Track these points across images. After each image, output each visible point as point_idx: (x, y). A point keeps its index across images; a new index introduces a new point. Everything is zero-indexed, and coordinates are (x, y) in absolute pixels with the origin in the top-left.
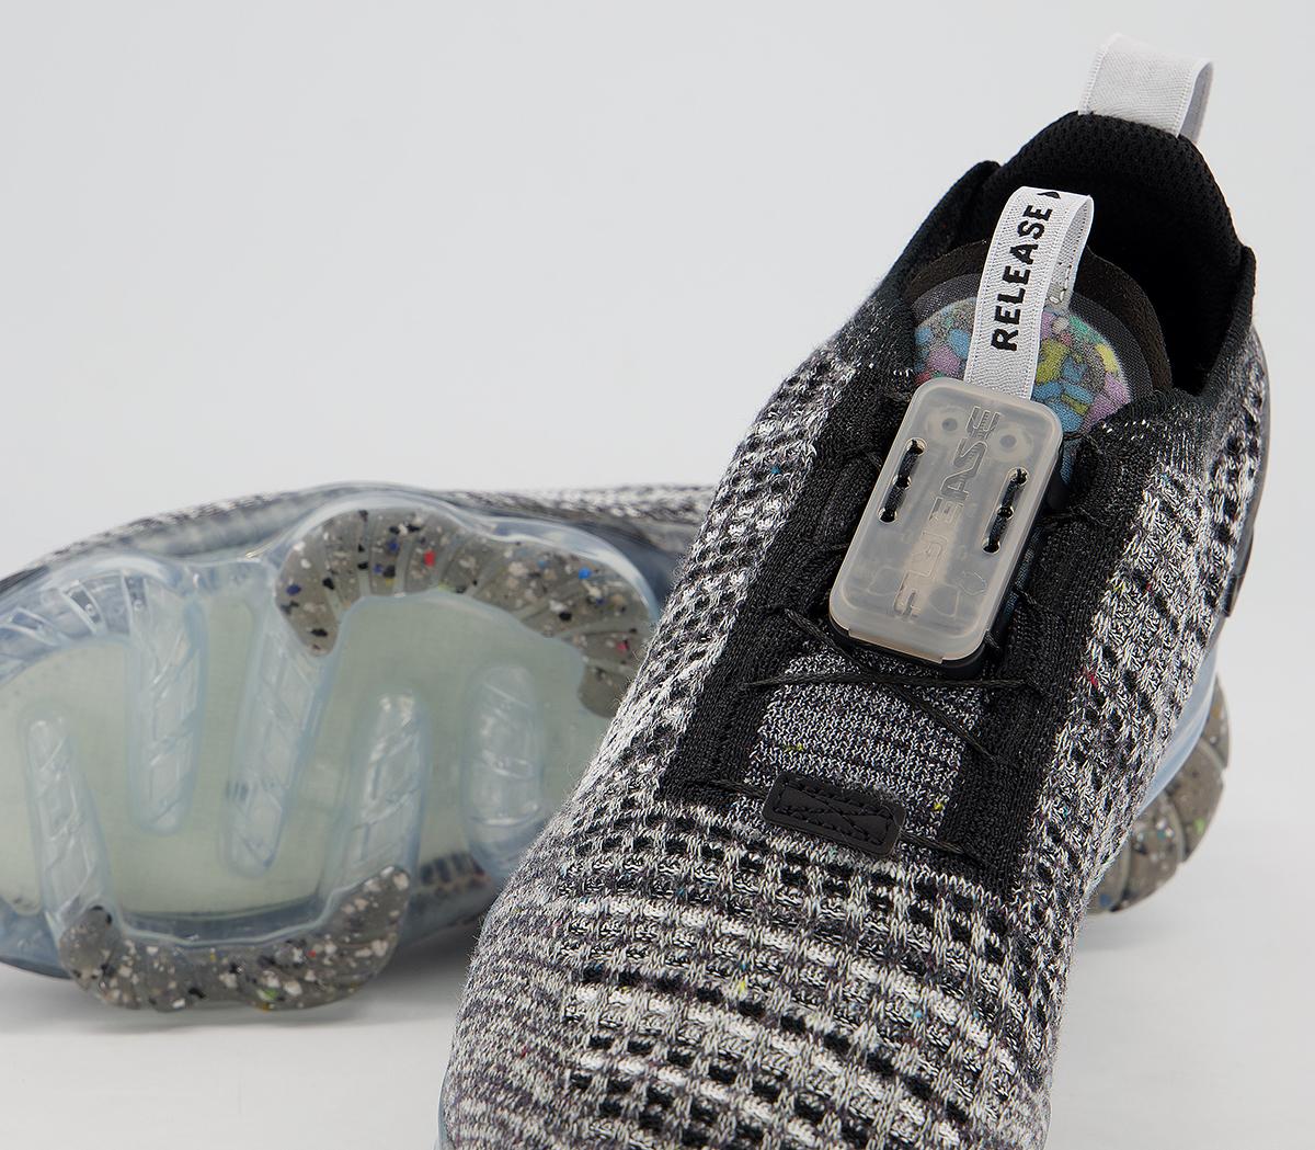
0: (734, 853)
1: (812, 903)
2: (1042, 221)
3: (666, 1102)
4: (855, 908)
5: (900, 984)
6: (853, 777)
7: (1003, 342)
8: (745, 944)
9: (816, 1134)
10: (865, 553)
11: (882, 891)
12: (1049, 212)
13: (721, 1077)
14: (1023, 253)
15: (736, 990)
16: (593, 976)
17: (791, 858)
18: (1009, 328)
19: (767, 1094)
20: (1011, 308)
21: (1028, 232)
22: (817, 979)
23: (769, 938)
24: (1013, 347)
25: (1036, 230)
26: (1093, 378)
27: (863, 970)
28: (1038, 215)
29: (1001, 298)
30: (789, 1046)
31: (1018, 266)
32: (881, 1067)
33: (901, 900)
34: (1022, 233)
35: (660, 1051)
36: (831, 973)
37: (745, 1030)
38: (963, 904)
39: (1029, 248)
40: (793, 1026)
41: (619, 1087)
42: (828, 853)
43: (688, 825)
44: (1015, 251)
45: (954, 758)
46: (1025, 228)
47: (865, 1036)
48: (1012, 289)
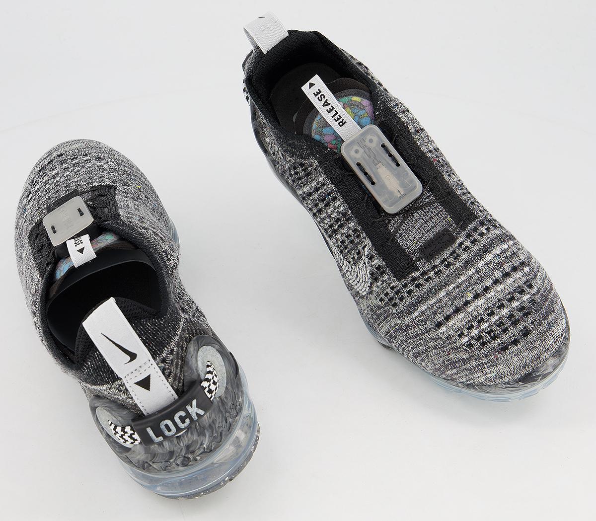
0: (432, 274)
1: (458, 265)
3: (492, 331)
4: (465, 256)
5: (489, 257)
6: (431, 235)
7: (342, 124)
8: (458, 287)
9: (517, 301)
10: (379, 195)
11: (463, 246)
12: (319, 90)
13: (492, 314)
14: (326, 104)
15: (470, 296)
16: (439, 325)
17: (442, 262)
18: (341, 120)
19: (501, 306)
20: (337, 116)
21: (322, 99)
22: (477, 276)
23: (460, 281)
24: (345, 122)
26: (360, 106)
27: (481, 264)
28: (318, 93)
29: (333, 117)
30: (491, 294)
31: (329, 107)
32: (507, 275)
33: (468, 243)
35: (475, 324)
36: (477, 272)
37: (481, 302)
38: (475, 229)
39: (326, 101)
40: (487, 289)
41: (479, 338)
42: (446, 254)
43: (414, 279)
45: (440, 208)
46: (320, 99)
47: (498, 274)
48: (333, 113)
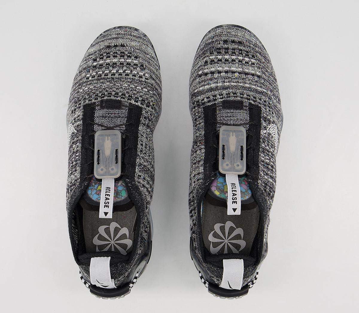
0: (245, 96)
1: (231, 91)
2: (233, 201)
3: (240, 54)
4: (224, 92)
5: (213, 85)
6: (232, 111)
8: (238, 82)
9: (217, 58)
10: (243, 140)
11: (221, 97)
13: (233, 60)
15: (236, 75)
17: (236, 97)
19: (227, 60)
21: (235, 198)
22: (226, 80)
23: (235, 84)
24: (231, 183)
25: (233, 199)
26: (218, 189)
27: (220, 84)
30: (226, 69)
32: (212, 73)
33: (218, 96)
34: (236, 198)
35: (244, 62)
36: (224, 82)
37: (233, 69)
38: (209, 102)
40: (227, 72)
41: (247, 55)
42: (232, 99)
43: (254, 101)
44: (236, 195)
45: (218, 119)
46: (235, 199)
47: (216, 75)
